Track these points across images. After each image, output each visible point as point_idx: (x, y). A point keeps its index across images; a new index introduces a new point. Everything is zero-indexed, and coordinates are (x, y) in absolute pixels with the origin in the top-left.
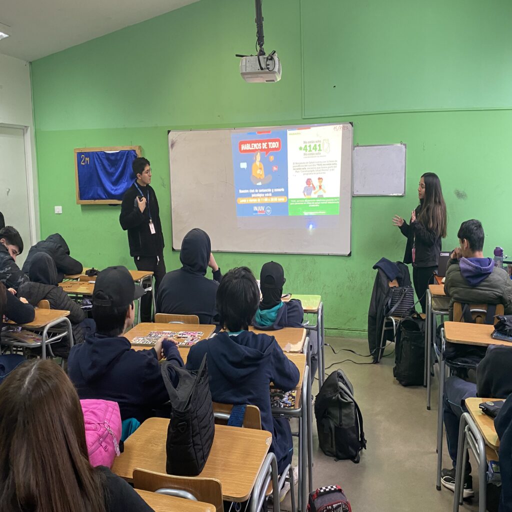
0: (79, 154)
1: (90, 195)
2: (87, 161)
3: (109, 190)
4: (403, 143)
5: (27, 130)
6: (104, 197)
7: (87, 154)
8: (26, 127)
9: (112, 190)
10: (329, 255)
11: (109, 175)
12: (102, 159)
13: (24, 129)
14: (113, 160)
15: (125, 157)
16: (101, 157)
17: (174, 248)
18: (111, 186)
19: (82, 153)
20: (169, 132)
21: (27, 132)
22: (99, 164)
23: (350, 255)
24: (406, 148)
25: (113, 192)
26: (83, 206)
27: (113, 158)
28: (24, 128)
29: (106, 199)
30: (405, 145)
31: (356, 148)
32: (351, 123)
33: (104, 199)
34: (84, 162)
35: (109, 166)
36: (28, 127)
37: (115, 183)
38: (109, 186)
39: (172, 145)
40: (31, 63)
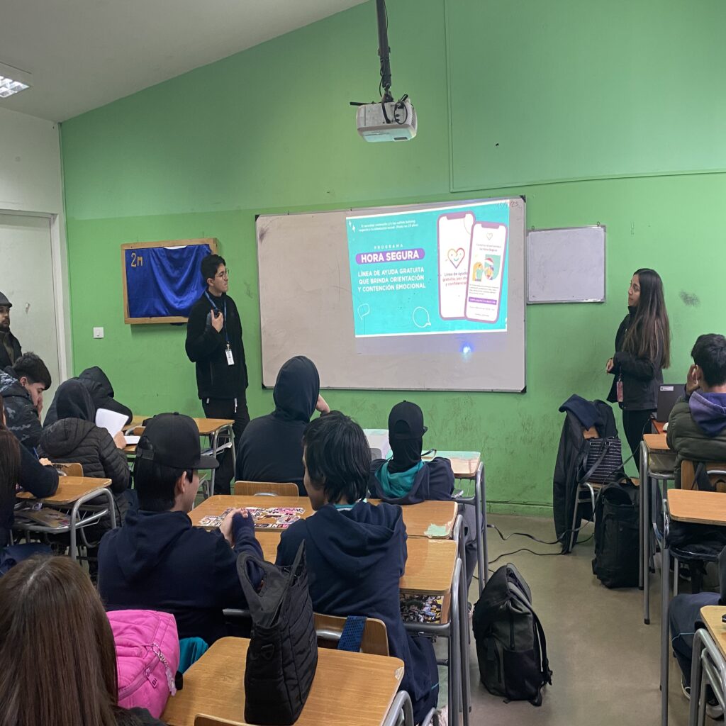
0: (129, 252)
1: (144, 311)
2: (140, 262)
3: (172, 303)
4: (602, 224)
5: (54, 219)
6: (164, 313)
7: (140, 252)
8: (53, 214)
9: (176, 302)
10: (492, 392)
11: (171, 281)
12: (161, 258)
13: (50, 218)
14: (176, 259)
15: (194, 255)
16: (159, 255)
17: (265, 385)
18: (175, 297)
19: (133, 251)
20: (257, 217)
21: (54, 222)
22: (157, 264)
23: (524, 391)
24: (605, 231)
25: (177, 306)
26: (133, 326)
27: (176, 256)
28: (50, 216)
29: (168, 315)
30: (604, 227)
31: (530, 234)
32: (523, 197)
33: (164, 316)
34: (135, 263)
35: (171, 268)
36: (57, 214)
37: (180, 292)
38: (171, 297)
39: (262, 236)
40: (60, 124)
